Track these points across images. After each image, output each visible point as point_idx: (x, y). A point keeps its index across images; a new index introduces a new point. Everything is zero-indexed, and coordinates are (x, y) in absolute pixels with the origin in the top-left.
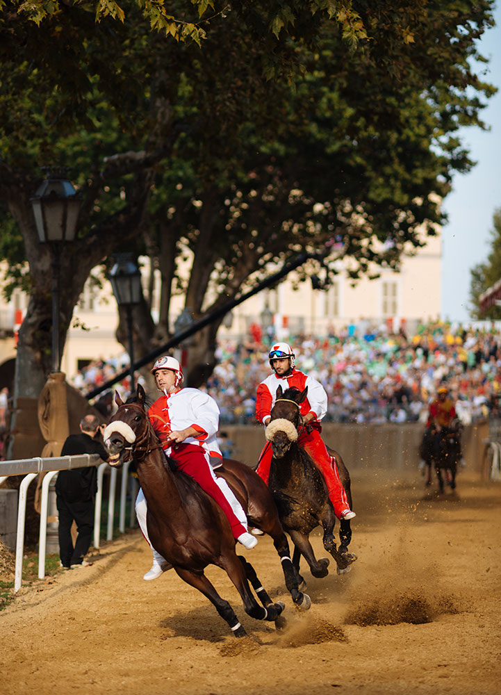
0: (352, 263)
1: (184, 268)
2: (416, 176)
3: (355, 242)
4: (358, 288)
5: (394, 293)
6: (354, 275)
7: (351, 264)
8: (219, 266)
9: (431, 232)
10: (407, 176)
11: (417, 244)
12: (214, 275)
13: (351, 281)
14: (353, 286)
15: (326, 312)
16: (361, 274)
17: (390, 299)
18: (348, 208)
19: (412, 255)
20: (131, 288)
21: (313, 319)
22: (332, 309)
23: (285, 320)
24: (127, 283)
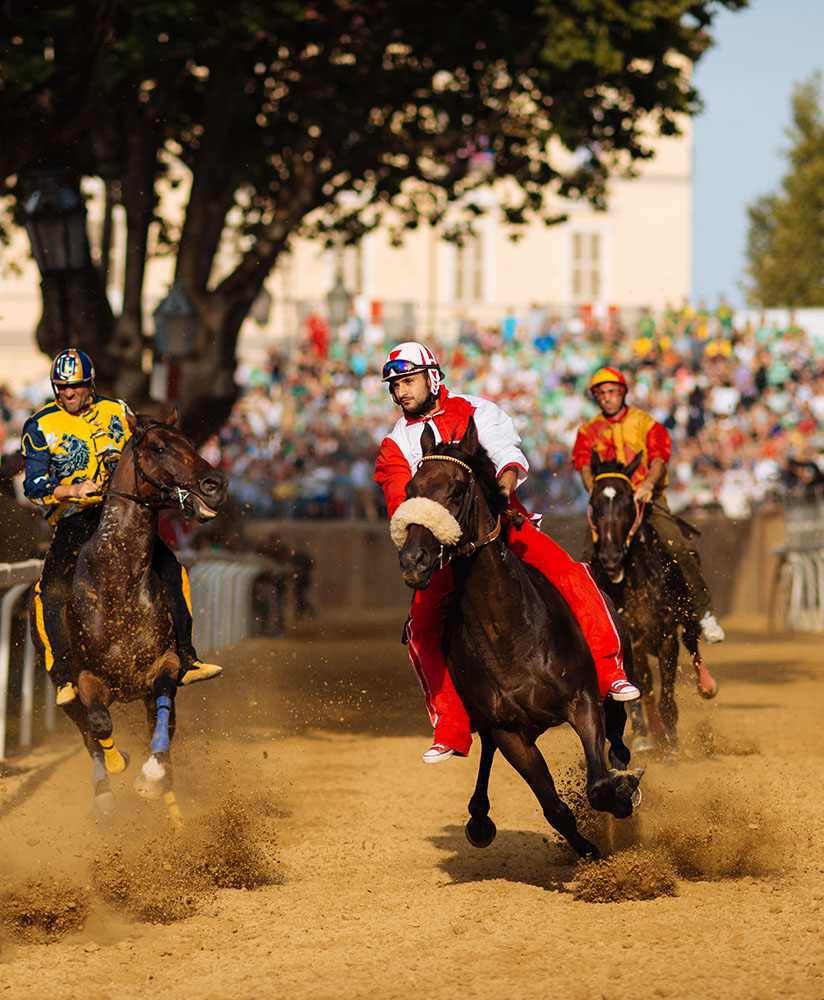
0: (511, 191)
1: (173, 202)
2: (638, 15)
3: (515, 149)
4: (523, 243)
5: (595, 256)
6: (514, 216)
7: (508, 195)
8: (243, 197)
9: (668, 129)
10: (621, 14)
11: (637, 153)
12: (234, 217)
13: (512, 229)
14: (514, 238)
15: (459, 293)
16: (528, 214)
17: (586, 265)
18: (503, 80)
19: (631, 175)
20: (66, 238)
21: (432, 305)
22: (470, 285)
23: (376, 307)
24: (59, 230)
